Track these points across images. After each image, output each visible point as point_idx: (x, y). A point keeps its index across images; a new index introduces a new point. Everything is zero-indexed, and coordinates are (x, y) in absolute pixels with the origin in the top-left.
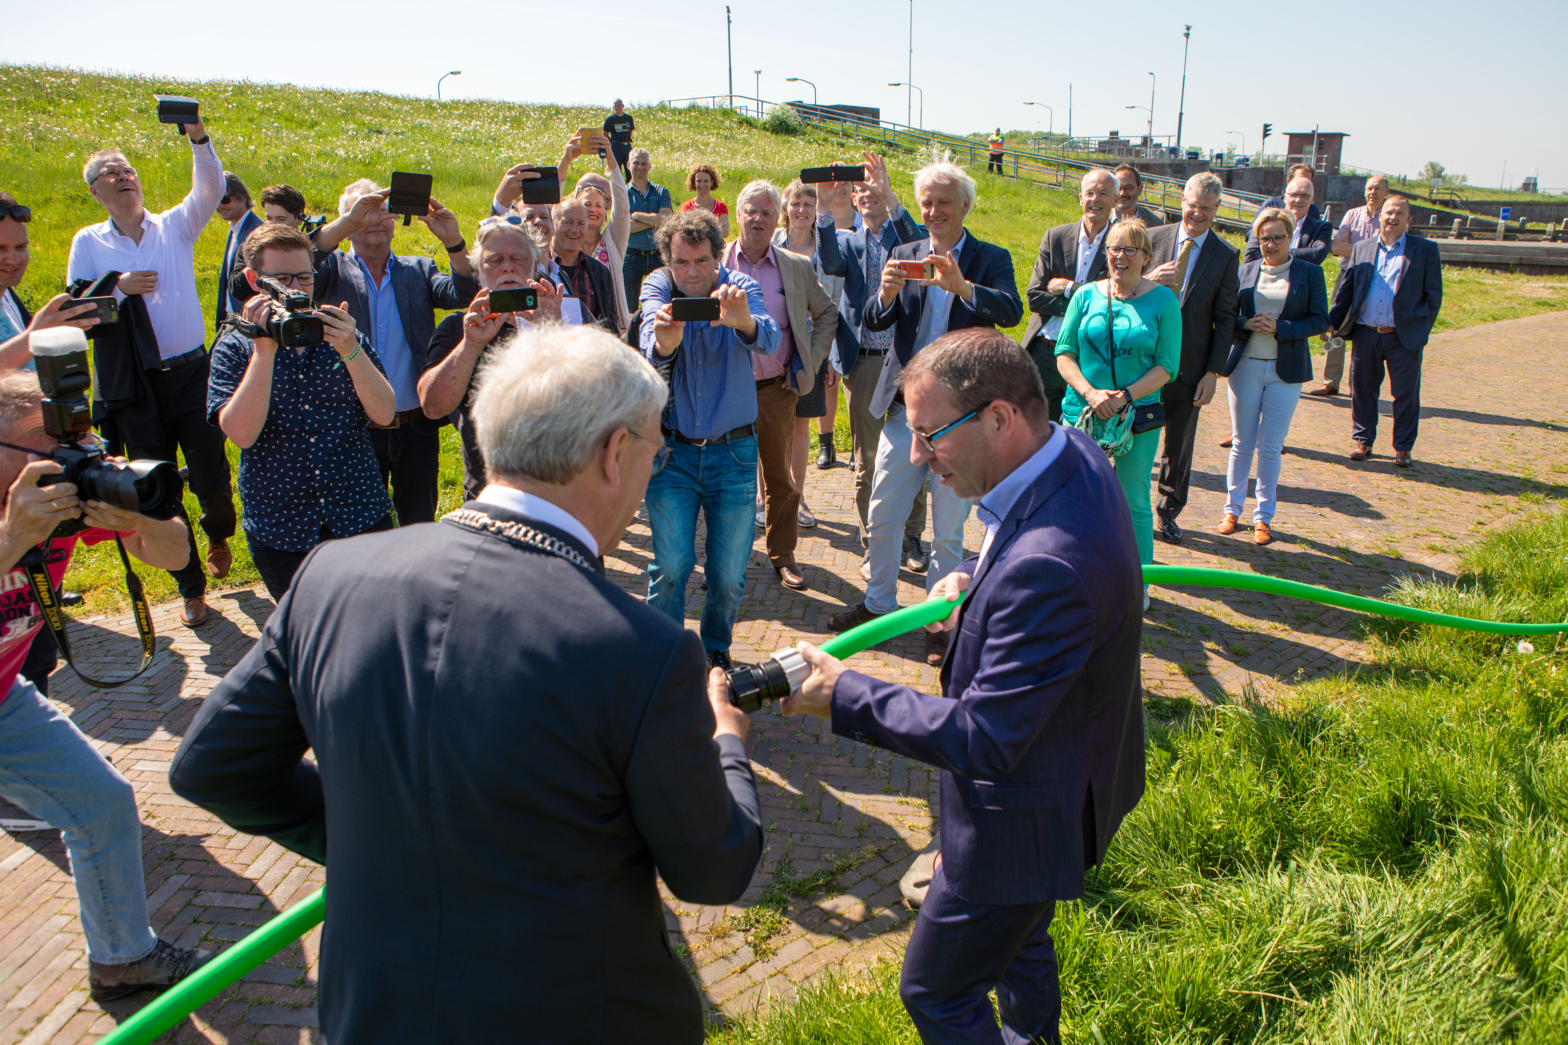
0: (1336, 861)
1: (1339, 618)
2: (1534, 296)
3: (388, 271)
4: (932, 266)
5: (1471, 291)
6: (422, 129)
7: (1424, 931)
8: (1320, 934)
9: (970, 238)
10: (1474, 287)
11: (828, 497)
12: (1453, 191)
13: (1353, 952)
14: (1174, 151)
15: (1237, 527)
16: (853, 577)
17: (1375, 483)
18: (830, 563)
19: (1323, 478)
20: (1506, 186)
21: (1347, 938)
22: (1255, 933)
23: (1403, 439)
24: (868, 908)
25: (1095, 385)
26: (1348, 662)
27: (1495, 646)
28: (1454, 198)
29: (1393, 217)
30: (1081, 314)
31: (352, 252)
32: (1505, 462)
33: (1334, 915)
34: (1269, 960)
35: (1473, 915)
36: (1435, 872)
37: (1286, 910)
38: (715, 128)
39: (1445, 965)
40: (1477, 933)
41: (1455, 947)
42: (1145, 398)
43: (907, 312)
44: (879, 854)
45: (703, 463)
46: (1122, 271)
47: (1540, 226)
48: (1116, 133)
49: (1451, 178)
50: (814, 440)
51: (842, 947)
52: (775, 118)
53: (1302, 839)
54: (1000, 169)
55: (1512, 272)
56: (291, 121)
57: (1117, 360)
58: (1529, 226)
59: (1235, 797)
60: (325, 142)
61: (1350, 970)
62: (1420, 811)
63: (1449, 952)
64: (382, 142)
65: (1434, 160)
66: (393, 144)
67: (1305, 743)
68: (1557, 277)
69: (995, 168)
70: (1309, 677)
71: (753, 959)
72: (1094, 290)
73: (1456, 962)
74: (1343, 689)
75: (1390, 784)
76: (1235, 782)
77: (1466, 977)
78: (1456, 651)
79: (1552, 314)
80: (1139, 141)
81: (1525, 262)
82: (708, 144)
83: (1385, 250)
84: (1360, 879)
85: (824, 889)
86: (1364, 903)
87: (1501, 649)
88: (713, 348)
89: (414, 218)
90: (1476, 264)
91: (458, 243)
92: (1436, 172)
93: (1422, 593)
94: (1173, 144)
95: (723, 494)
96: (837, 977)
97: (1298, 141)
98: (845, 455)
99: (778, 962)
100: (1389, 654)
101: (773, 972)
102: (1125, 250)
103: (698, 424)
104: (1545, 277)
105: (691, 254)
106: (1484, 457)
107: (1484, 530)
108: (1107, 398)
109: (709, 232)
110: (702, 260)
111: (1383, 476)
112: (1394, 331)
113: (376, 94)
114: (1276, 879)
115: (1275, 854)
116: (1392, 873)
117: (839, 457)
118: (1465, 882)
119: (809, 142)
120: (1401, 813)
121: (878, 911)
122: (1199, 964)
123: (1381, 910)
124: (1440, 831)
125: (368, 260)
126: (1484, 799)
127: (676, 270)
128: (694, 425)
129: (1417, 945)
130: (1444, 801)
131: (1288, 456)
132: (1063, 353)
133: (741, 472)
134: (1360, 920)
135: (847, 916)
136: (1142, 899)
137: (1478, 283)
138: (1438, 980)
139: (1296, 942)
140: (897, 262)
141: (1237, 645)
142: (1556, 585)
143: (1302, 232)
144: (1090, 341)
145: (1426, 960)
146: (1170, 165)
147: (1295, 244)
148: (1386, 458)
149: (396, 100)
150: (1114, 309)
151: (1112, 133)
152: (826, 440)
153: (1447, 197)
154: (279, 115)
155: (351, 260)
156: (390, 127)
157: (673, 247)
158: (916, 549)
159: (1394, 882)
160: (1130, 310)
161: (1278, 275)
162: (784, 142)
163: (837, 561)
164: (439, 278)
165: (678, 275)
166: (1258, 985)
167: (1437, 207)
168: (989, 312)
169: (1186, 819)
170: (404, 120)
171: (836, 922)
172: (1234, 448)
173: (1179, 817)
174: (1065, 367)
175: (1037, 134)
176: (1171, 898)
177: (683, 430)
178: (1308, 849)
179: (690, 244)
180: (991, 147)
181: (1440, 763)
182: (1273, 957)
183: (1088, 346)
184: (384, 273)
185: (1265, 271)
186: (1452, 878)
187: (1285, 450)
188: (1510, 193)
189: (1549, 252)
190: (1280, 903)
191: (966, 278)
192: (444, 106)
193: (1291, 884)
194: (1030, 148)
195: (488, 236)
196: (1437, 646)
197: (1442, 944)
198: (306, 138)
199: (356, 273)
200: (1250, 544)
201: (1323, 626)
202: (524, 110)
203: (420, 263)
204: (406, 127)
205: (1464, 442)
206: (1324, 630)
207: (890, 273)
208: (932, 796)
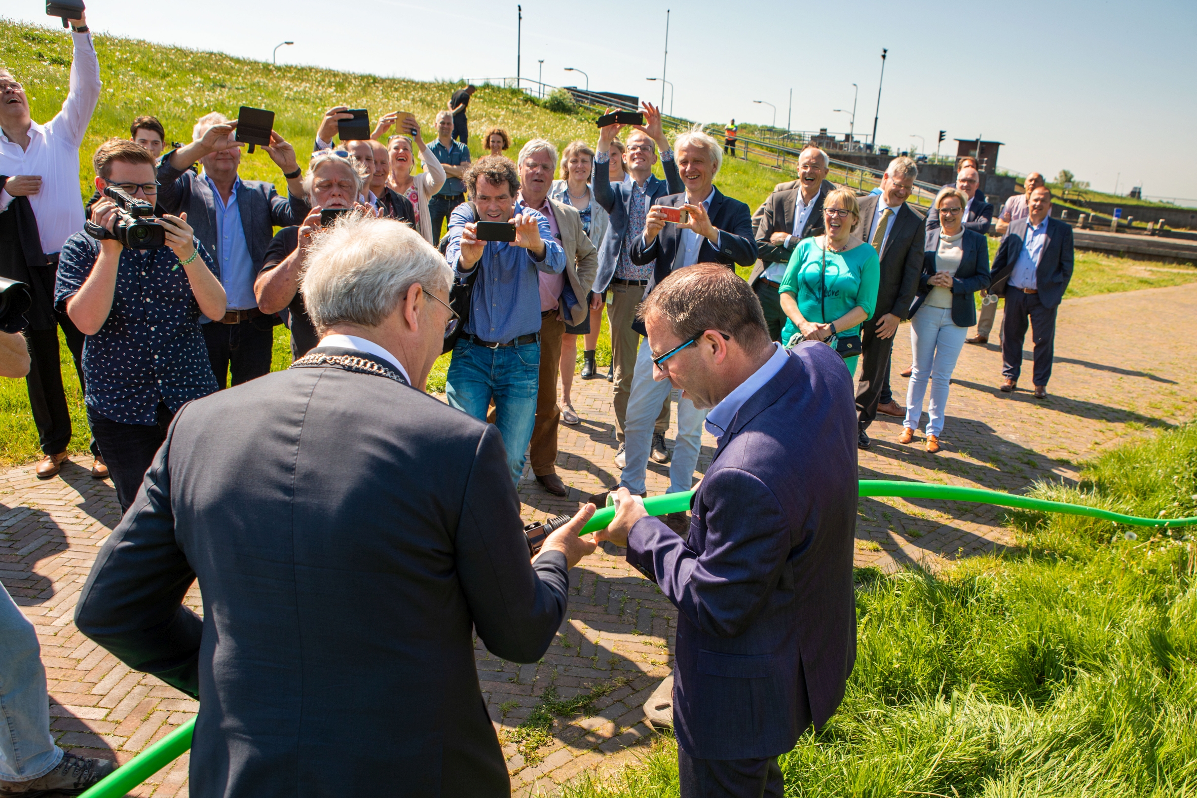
0: (986, 694)
1: (990, 511)
2: (1138, 275)
3: (234, 191)
4: (687, 213)
5: (1091, 269)
6: (259, 86)
7: (1051, 748)
8: (974, 749)
9: (718, 193)
10: (1093, 266)
11: (589, 401)
12: (1080, 193)
13: (998, 763)
14: (870, 147)
15: (913, 439)
16: (609, 465)
17: (1019, 410)
18: (590, 453)
19: (979, 404)
20: (1119, 193)
21: (994, 752)
22: (926, 747)
23: (1040, 377)
24: (617, 726)
25: (808, 319)
26: (997, 545)
27: (1107, 535)
28: (1081, 198)
29: (1038, 203)
30: (801, 262)
31: (203, 173)
32: (1116, 398)
33: (984, 735)
34: (935, 769)
35: (1089, 736)
36: (1061, 702)
37: (949, 730)
38: (504, 103)
39: (1066, 774)
40: (1092, 749)
41: (1074, 759)
42: (847, 331)
43: (665, 250)
44: (628, 683)
45: (495, 362)
46: (837, 228)
47: (1143, 225)
48: (825, 130)
49: (1078, 184)
50: (580, 355)
51: (596, 757)
52: (554, 99)
53: (961, 677)
54: (733, 151)
55: (1122, 257)
56: (146, 71)
57: (826, 299)
58: (1135, 224)
59: (910, 642)
60: (176, 90)
61: (996, 776)
62: (1050, 657)
63: (1070, 763)
64: (225, 95)
65: (1066, 169)
66: (235, 97)
67: (964, 603)
68: (1154, 263)
69: (729, 151)
70: (966, 555)
71: (524, 765)
72: (813, 243)
73: (1075, 771)
74: (992, 565)
75: (1029, 636)
76: (911, 632)
77: (1082, 782)
78: (1077, 539)
79: (1150, 290)
80: (843, 138)
81: (1131, 250)
82: (498, 116)
83: (1032, 229)
84: (1005, 710)
85: (582, 710)
86: (1007, 727)
87: (1111, 538)
88: (508, 267)
89: (258, 147)
90: (1096, 250)
91: (295, 171)
92: (1067, 177)
93: (1053, 494)
94: (869, 142)
95: (510, 388)
96: (592, 780)
97: (965, 147)
98: (604, 369)
99: (545, 767)
100: (1026, 539)
101: (541, 775)
102: (839, 211)
103: (493, 330)
104: (1146, 263)
105: (492, 192)
106: (1100, 393)
107: (1099, 448)
108: (816, 329)
109: (508, 176)
110: (501, 198)
111: (1024, 404)
112: (1036, 294)
113: (221, 54)
114: (942, 707)
115: (941, 687)
116: (1029, 704)
117: (599, 371)
118: (1083, 710)
119: (581, 120)
120: (1036, 659)
121: (626, 730)
122: (881, 769)
123: (1020, 732)
124: (1066, 670)
125: (217, 182)
126: (1097, 649)
127: (479, 204)
128: (489, 331)
129: (1046, 758)
130: (1067, 650)
131: (953, 386)
132: (786, 292)
133: (526, 371)
134: (1003, 739)
135: (600, 732)
136: (837, 722)
137: (1097, 264)
138: (1061, 784)
139: (956, 754)
140: (660, 207)
141: (912, 529)
142: (1152, 491)
143: (971, 209)
144: (806, 283)
145: (1052, 769)
146: (867, 158)
147: (965, 219)
148: (1027, 391)
149: (238, 61)
150: (827, 259)
151: (822, 130)
152: (590, 356)
153: (1075, 198)
154: (135, 65)
155: (202, 180)
156: (232, 83)
157: (478, 186)
158: (660, 445)
159: (1031, 712)
160: (839, 260)
161: (953, 243)
162: (561, 119)
163: (596, 452)
164: (277, 201)
165: (481, 208)
166: (926, 787)
167: (1068, 205)
168: (730, 252)
169: (872, 660)
170: (244, 78)
171: (591, 739)
172: (913, 376)
173: (867, 658)
174: (787, 303)
175: (762, 127)
176: (859, 721)
177: (480, 334)
178: (965, 685)
179: (492, 184)
180: (726, 133)
181: (1066, 622)
182: (938, 766)
183: (805, 286)
184: (231, 193)
185: (943, 238)
186: (1074, 707)
187: (952, 381)
188: (1121, 198)
189: (1150, 244)
190: (944, 725)
191: (713, 224)
192: (279, 69)
193: (953, 712)
194: (757, 136)
195: (319, 165)
196: (1063, 535)
197: (1065, 757)
198: (158, 86)
199: (206, 192)
200: (923, 452)
201: (978, 516)
202: (347, 78)
203: (262, 187)
204: (246, 84)
205: (1085, 382)
206: (979, 519)
207: (654, 216)
208: (670, 639)
